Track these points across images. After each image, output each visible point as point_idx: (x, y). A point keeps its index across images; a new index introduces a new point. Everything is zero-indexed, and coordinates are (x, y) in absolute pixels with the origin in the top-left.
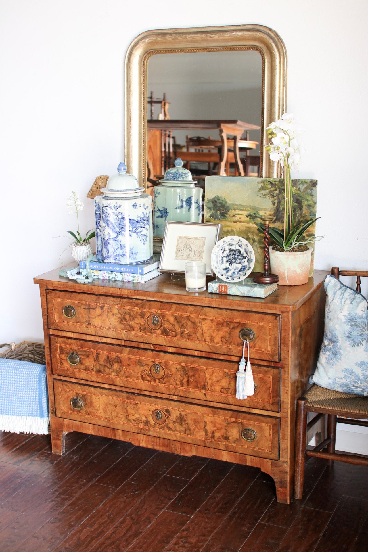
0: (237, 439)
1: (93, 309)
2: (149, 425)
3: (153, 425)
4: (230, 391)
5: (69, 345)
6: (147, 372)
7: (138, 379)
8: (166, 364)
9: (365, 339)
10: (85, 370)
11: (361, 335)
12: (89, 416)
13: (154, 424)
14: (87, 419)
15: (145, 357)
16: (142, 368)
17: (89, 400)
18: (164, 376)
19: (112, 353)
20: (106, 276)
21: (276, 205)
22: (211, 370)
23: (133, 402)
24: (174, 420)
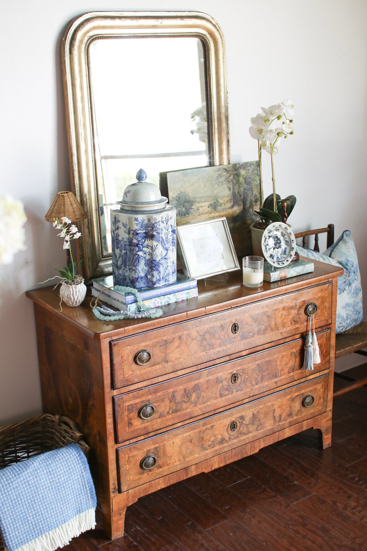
0: (299, 411)
1: (171, 342)
2: (224, 441)
3: (227, 439)
4: (295, 368)
5: (140, 398)
6: (225, 387)
7: (216, 398)
8: (243, 370)
9: (347, 284)
10: (159, 418)
11: (344, 283)
12: (161, 470)
13: (229, 437)
14: (159, 474)
15: (223, 371)
16: (220, 385)
17: (162, 451)
18: (241, 383)
19: (189, 384)
20: (158, 303)
21: (232, 190)
22: (281, 356)
23: (209, 426)
24: (247, 423)
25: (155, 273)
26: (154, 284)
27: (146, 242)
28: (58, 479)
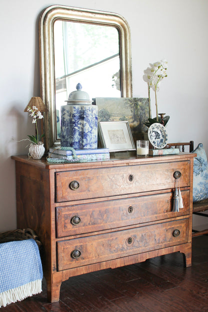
1: (92, 179)
2: (124, 250)
4: (168, 210)
5: (72, 211)
6: (125, 214)
7: (119, 220)
8: (136, 205)
10: (84, 226)
13: (127, 248)
14: (83, 263)
16: (122, 212)
17: (85, 248)
18: (134, 213)
19: (103, 208)
20: (86, 158)
21: (133, 112)
24: (138, 241)
25: (84, 140)
26: (84, 146)
27: (80, 121)
28: (20, 256)
